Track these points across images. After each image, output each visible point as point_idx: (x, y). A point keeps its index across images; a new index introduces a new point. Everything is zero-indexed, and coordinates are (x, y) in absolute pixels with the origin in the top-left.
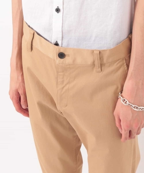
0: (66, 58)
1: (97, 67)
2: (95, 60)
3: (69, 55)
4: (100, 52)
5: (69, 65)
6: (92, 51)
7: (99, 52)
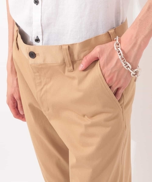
0: (37, 57)
1: (69, 65)
2: (65, 57)
3: (39, 54)
4: (69, 47)
5: (41, 65)
6: (61, 47)
7: (67, 47)
